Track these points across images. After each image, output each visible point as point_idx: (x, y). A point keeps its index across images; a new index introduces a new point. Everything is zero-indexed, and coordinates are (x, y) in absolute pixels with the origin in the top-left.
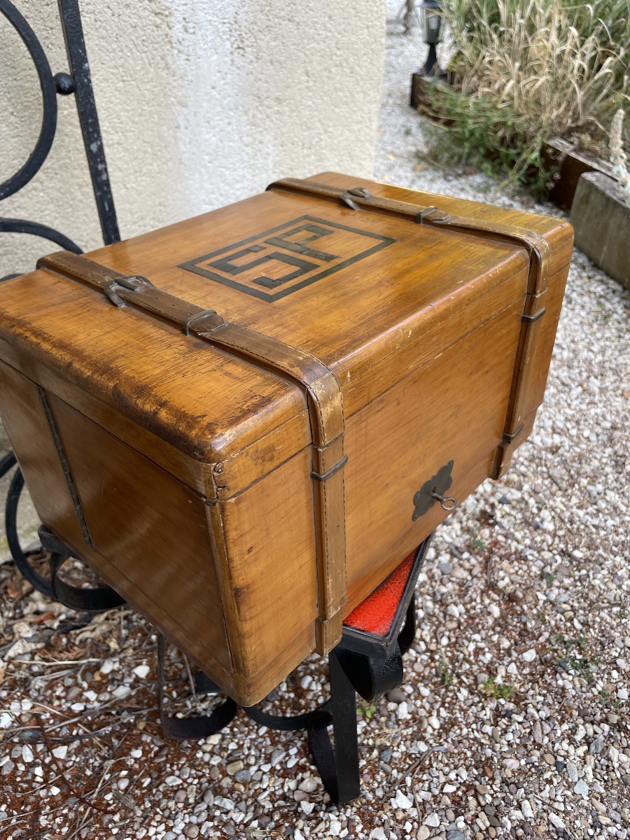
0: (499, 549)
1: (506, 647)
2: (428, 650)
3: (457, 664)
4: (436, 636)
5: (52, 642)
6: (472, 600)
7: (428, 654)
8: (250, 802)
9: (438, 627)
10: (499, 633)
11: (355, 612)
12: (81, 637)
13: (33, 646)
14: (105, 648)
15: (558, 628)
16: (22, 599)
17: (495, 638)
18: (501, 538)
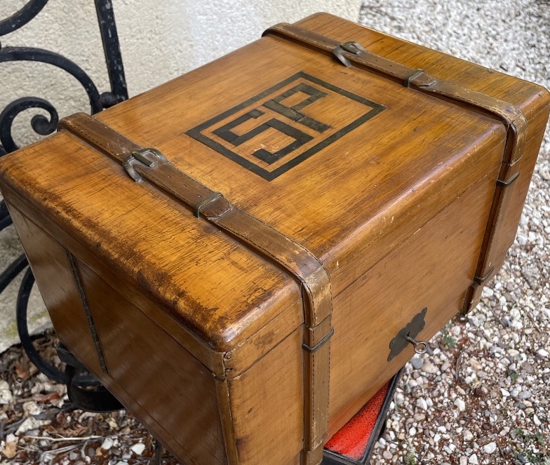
0: (469, 346)
1: (469, 439)
2: (397, 439)
3: (423, 453)
4: (404, 426)
5: (58, 420)
6: (440, 394)
7: (397, 443)
9: (407, 419)
10: (463, 425)
11: (335, 438)
12: (83, 416)
13: (41, 423)
14: (105, 427)
15: (519, 423)
16: (30, 379)
17: (459, 430)
18: (471, 335)
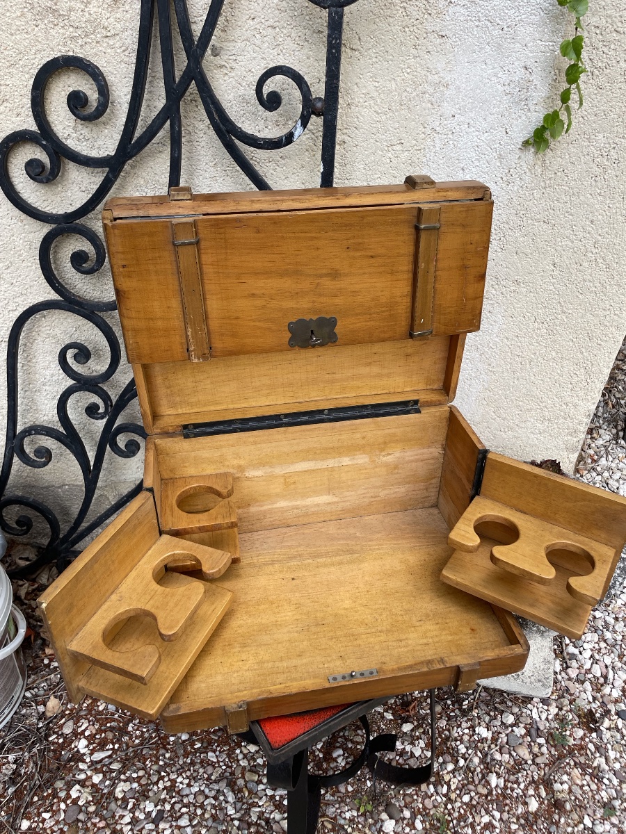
2: (446, 796)
4: (462, 789)
6: (516, 782)
7: (445, 799)
8: (244, 807)
9: (468, 784)
10: (521, 825)
17: (514, 827)
18: (591, 746)
